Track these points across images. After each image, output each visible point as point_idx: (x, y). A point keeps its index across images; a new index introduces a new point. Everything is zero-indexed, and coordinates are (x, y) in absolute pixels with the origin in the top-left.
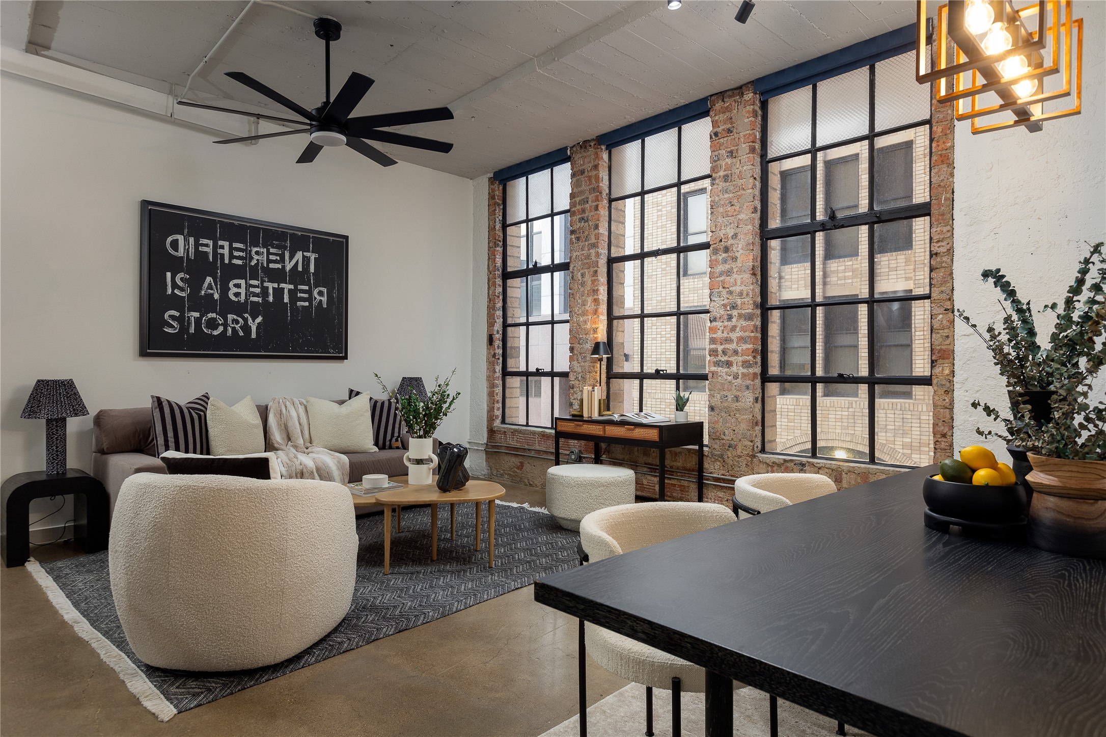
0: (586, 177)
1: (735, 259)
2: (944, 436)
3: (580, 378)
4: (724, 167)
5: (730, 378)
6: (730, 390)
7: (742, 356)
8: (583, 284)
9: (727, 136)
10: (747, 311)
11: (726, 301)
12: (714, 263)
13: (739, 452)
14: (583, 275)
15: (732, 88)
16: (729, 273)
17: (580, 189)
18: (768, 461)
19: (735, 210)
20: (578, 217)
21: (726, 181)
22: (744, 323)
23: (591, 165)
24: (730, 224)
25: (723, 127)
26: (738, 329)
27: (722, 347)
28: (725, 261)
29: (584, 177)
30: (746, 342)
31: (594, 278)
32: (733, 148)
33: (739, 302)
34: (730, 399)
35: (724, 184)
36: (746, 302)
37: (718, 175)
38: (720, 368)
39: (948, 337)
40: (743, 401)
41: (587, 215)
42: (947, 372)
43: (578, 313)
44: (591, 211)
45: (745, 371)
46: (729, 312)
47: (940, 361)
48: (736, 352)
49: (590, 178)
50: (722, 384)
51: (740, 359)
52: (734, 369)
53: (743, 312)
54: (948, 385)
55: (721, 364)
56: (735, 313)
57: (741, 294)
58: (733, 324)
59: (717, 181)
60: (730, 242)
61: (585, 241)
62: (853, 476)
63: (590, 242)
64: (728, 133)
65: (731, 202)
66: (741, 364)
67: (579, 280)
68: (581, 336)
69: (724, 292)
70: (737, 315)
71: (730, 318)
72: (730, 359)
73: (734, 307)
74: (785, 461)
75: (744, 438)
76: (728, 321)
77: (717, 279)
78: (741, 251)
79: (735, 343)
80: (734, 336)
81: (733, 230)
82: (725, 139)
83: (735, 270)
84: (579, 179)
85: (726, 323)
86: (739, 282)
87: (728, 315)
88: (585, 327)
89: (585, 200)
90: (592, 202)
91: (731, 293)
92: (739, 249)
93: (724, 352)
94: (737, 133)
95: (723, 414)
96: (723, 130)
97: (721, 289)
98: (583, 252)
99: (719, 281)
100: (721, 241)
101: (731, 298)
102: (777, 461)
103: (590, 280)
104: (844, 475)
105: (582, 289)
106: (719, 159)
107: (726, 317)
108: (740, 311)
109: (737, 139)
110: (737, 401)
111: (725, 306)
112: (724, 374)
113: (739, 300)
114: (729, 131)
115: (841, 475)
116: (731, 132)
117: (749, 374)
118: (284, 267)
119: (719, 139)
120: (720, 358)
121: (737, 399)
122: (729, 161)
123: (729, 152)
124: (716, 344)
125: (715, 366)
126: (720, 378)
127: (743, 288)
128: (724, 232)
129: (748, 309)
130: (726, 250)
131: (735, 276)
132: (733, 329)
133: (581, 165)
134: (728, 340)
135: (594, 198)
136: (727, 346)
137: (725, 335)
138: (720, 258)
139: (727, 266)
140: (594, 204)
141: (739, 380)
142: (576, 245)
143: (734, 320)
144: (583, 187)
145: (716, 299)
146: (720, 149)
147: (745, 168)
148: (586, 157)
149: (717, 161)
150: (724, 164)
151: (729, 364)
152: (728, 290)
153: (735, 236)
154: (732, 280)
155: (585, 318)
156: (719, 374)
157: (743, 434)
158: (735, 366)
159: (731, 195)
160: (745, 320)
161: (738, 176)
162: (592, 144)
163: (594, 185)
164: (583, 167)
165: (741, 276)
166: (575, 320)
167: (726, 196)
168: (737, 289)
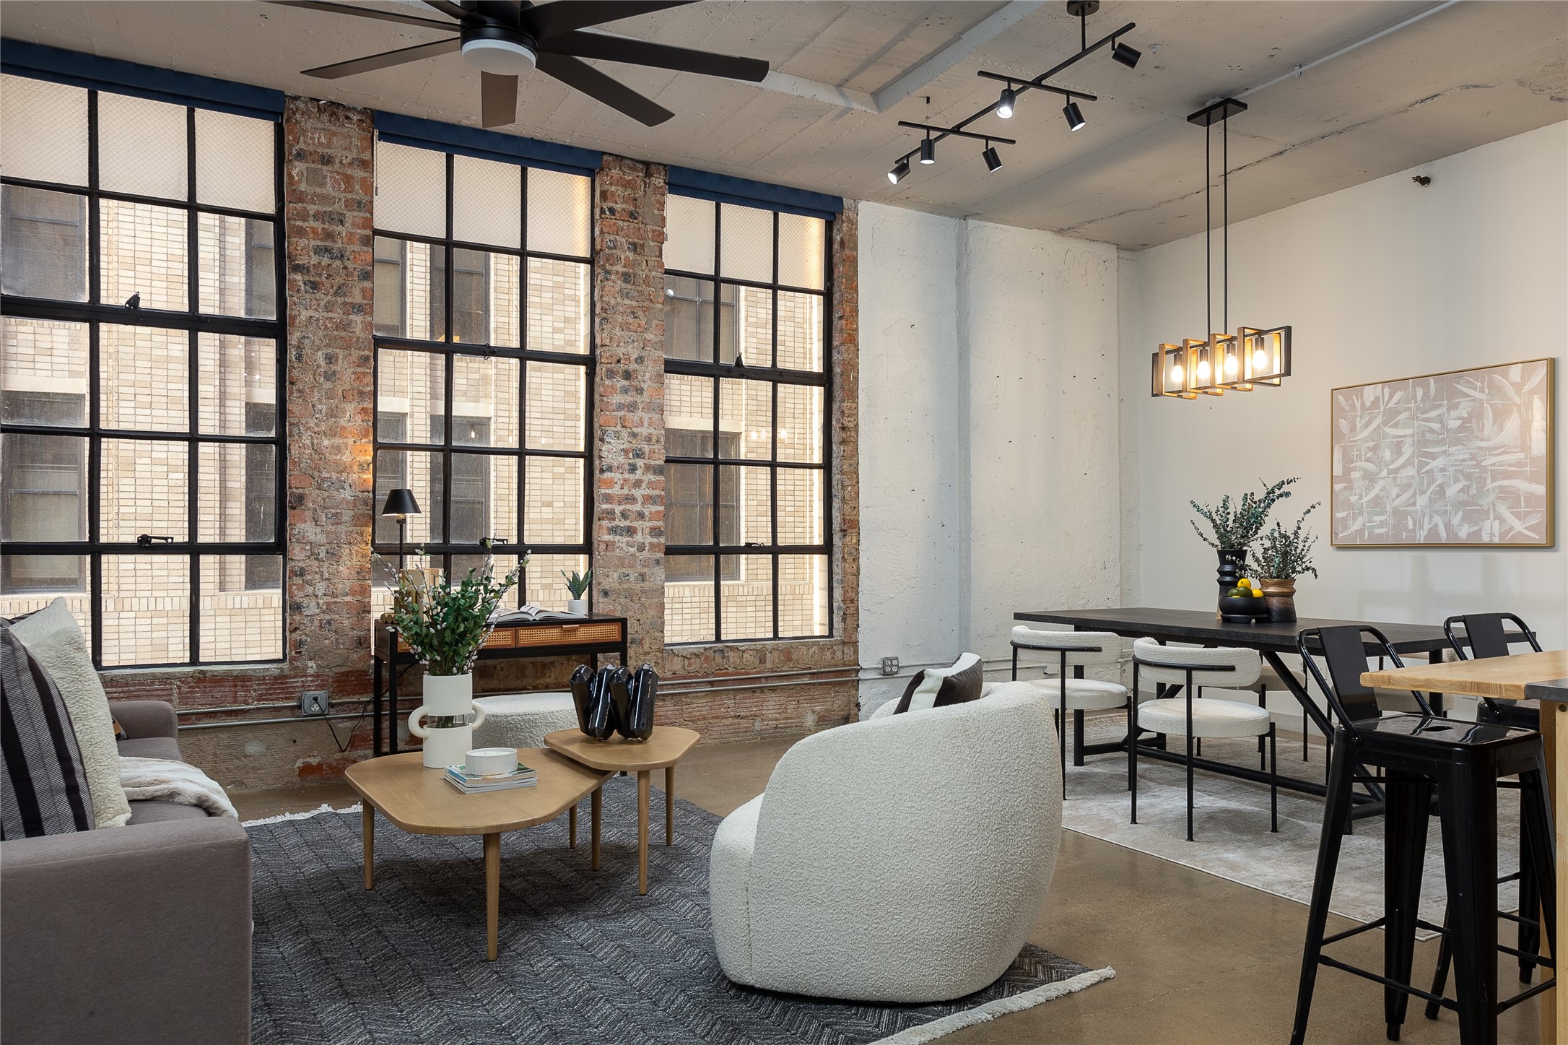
0: (338, 173)
1: (640, 391)
2: (852, 601)
3: (322, 555)
4: (623, 262)
5: (632, 550)
6: (631, 566)
7: (650, 520)
8: (330, 376)
9: (629, 221)
10: (657, 462)
11: (627, 446)
12: (609, 390)
13: (646, 648)
14: (330, 359)
15: (634, 157)
16: (632, 407)
17: (318, 190)
18: (684, 654)
19: (639, 326)
20: (313, 243)
21: (626, 281)
22: (653, 478)
23: (352, 155)
24: (633, 341)
25: (623, 206)
26: (644, 485)
27: (622, 507)
28: (625, 391)
29: (331, 172)
30: (655, 503)
31: (360, 370)
32: (636, 240)
33: (646, 448)
34: (632, 579)
35: (624, 285)
36: (657, 451)
37: (615, 268)
38: (618, 538)
39: (854, 508)
40: (652, 580)
41: (339, 245)
42: (854, 541)
43: (316, 429)
44: (350, 241)
45: (655, 540)
46: (630, 461)
47: (850, 531)
48: (641, 516)
49: (348, 179)
50: (621, 559)
51: (648, 524)
52: (639, 537)
53: (652, 463)
54: (855, 553)
55: (619, 531)
56: (640, 463)
57: (648, 439)
58: (637, 477)
59: (613, 277)
60: (633, 366)
61: (336, 294)
62: (776, 654)
63: (348, 300)
64: (630, 217)
65: (634, 313)
66: (648, 530)
67: (319, 366)
68: (324, 475)
69: (625, 433)
70: (643, 466)
71: (633, 469)
72: (632, 525)
73: (639, 454)
74: (706, 649)
75: (653, 628)
76: (629, 473)
77: (614, 414)
78: (649, 383)
79: (640, 503)
80: (638, 493)
81: (637, 352)
82: (626, 224)
83: (641, 407)
84: (315, 170)
85: (627, 476)
86: (646, 424)
87: (630, 464)
88: (338, 457)
89: (336, 217)
90: (354, 225)
91: (634, 435)
92: (645, 379)
93: (624, 515)
94: (642, 223)
95: (621, 600)
96: (624, 210)
97: (619, 428)
98: (330, 315)
99: (616, 416)
100: (619, 361)
101: (634, 442)
102: (696, 651)
103: (350, 371)
104: (768, 655)
105: (328, 385)
106: (615, 248)
107: (627, 467)
108: (647, 461)
109: (642, 231)
110: (643, 580)
111: (625, 451)
112: (624, 546)
113: (646, 446)
114: (632, 215)
115: (765, 655)
116: (635, 218)
117: (659, 544)
119: (616, 219)
120: (617, 523)
121: (642, 577)
122: (631, 255)
123: (630, 243)
124: (611, 503)
125: (610, 534)
126: (618, 550)
127: (652, 431)
128: (623, 350)
129: (659, 459)
130: (627, 375)
131: (640, 413)
132: (638, 484)
133: (321, 144)
134: (630, 499)
135: (360, 222)
136: (628, 507)
137: (626, 491)
138: (619, 385)
139: (628, 399)
140: (359, 231)
141: (646, 553)
142: (307, 296)
143: (639, 472)
144: (329, 190)
145: (612, 441)
146: (617, 234)
147: (654, 273)
148: (335, 134)
149: (612, 249)
150: (623, 257)
151: (631, 531)
152: (629, 430)
153: (640, 360)
154: (636, 418)
155: (337, 440)
156: (617, 545)
157: (651, 623)
158: (639, 533)
159: (634, 303)
160: (655, 473)
161: (644, 281)
162: (355, 118)
163: (359, 193)
164: (326, 151)
165: (650, 415)
166: (308, 442)
167: (627, 302)
168: (644, 431)
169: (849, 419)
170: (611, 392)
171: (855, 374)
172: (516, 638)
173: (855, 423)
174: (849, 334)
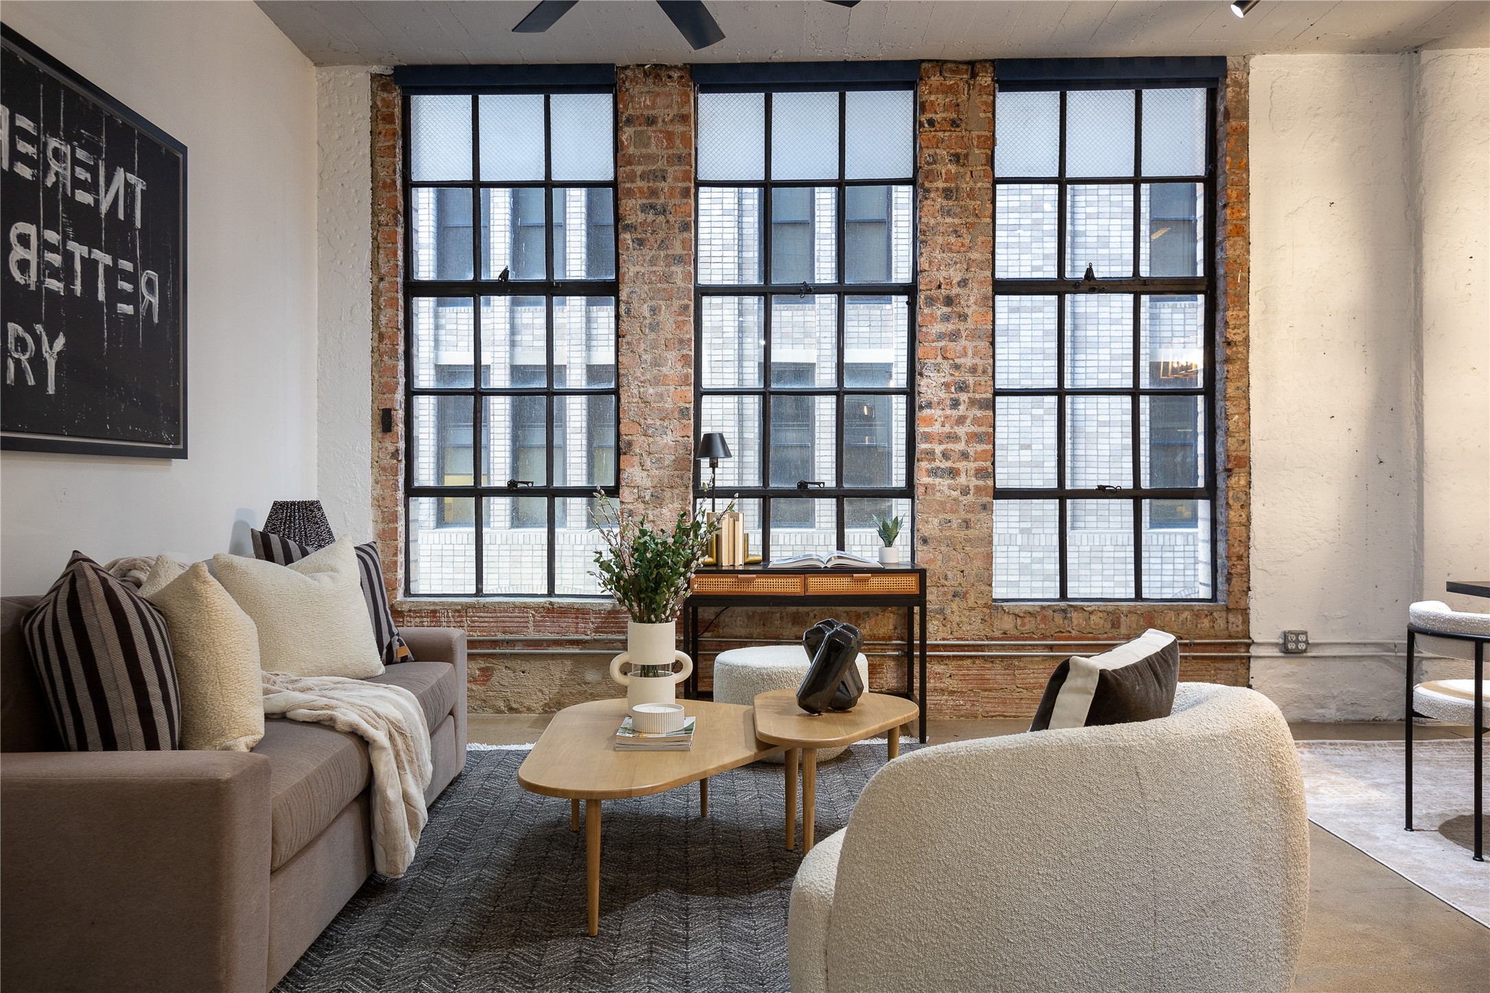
0: (661, 132)
1: (963, 317)
2: (1240, 558)
3: (647, 498)
4: (944, 176)
5: (955, 494)
6: (953, 512)
7: (975, 460)
8: (654, 327)
9: (950, 131)
10: (984, 396)
11: (948, 379)
12: (929, 318)
13: (971, 602)
14: (654, 311)
15: (956, 59)
16: (954, 336)
17: (644, 151)
18: (1017, 612)
19: (963, 245)
20: (640, 201)
21: (947, 197)
22: (979, 413)
23: (673, 111)
24: (956, 263)
25: (944, 115)
26: (968, 421)
27: (943, 447)
28: (946, 318)
29: (655, 132)
30: (981, 441)
31: (680, 318)
32: (959, 151)
34: (955, 525)
35: (945, 202)
36: (983, 383)
37: (935, 185)
38: (938, 480)
39: (1244, 441)
40: (978, 527)
41: (662, 200)
42: (1243, 482)
43: (642, 379)
44: (672, 196)
45: (981, 483)
46: (952, 396)
47: (1236, 470)
48: (965, 456)
49: (670, 136)
50: (942, 503)
51: (972, 465)
52: (962, 480)
53: (977, 396)
54: (1244, 497)
55: (939, 473)
56: (964, 397)
57: (973, 370)
58: (961, 413)
59: (932, 195)
60: (955, 290)
61: (660, 248)
62: (1134, 618)
63: (670, 252)
64: (952, 126)
65: (956, 232)
66: (973, 472)
67: (645, 318)
68: (649, 421)
69: (946, 366)
70: (967, 400)
71: (955, 404)
72: (954, 466)
73: (962, 388)
74: (1043, 608)
75: (978, 581)
76: (951, 409)
77: (934, 344)
78: (974, 307)
79: (963, 442)
80: (961, 431)
81: (960, 274)
82: (947, 134)
83: (964, 335)
84: (642, 132)
85: (948, 412)
86: (970, 353)
87: (952, 399)
88: (661, 405)
89: (659, 174)
90: (675, 179)
91: (957, 367)
92: (970, 303)
93: (945, 455)
94: (966, 130)
95: (942, 549)
96: (945, 119)
97: (939, 359)
98: (654, 268)
99: (936, 348)
100: (939, 287)
101: (957, 374)
102: (1030, 609)
103: (671, 320)
104: (1123, 618)
105: (653, 336)
106: (935, 162)
107: (948, 402)
108: (971, 395)
109: (966, 139)
110: (967, 527)
111: (947, 385)
112: (945, 489)
113: (971, 379)
114: (954, 123)
115: (1119, 618)
116: (958, 126)
117: (986, 487)
118: (97, 201)
119: (936, 131)
120: (938, 464)
121: (967, 524)
122: (953, 168)
123: (952, 155)
124: (931, 443)
125: (929, 476)
126: (938, 494)
127: (977, 360)
128: (944, 274)
129: (986, 392)
130: (949, 301)
131: (963, 342)
132: (961, 421)
133: (646, 107)
134: (952, 437)
135: (680, 175)
136: (950, 446)
137: (947, 429)
138: (939, 313)
139: (950, 327)
140: (680, 185)
141: (971, 497)
142: (635, 253)
143: (962, 407)
144: (653, 149)
145: (931, 375)
146: (937, 147)
147: (979, 185)
148: (658, 95)
149: (932, 164)
150: (943, 171)
151: (953, 473)
152: (951, 362)
153: (963, 283)
154: (959, 348)
155: (661, 389)
156: (938, 488)
157: (977, 575)
158: (963, 475)
159: (957, 221)
160: (981, 408)
161: (968, 195)
162: (676, 75)
163: (679, 148)
164: (651, 112)
165: (975, 344)
166: (635, 391)
167: (949, 220)
168: (968, 362)
169: (1235, 331)
170: (930, 322)
171: (1245, 274)
172: (805, 586)
173: (1244, 335)
174: (1236, 225)
